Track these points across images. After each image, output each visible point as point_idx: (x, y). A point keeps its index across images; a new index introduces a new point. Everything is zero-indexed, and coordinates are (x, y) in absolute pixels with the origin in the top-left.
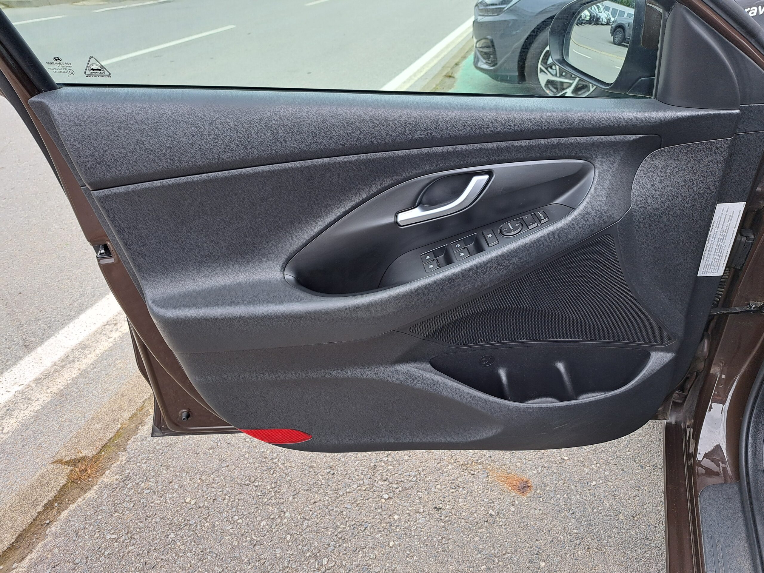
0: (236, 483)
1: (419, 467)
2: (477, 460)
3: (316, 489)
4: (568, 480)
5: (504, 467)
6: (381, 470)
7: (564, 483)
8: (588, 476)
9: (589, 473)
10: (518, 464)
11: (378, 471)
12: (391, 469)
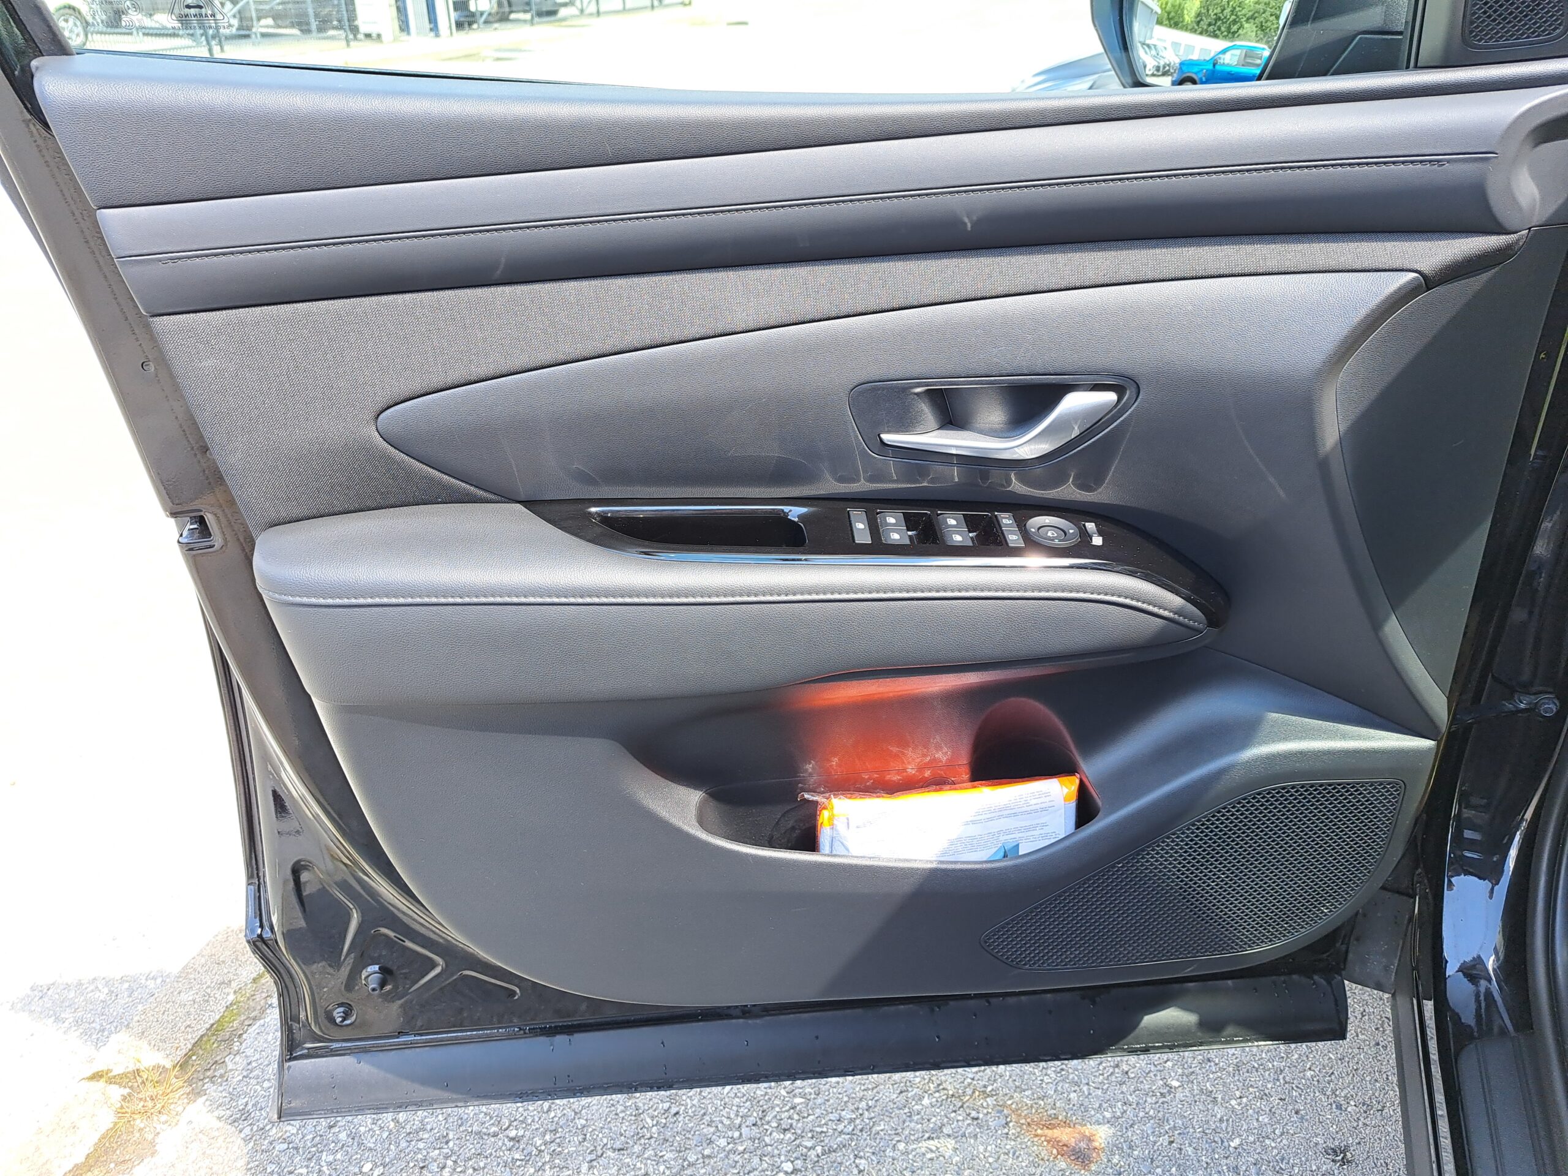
0: (470, 1130)
1: (861, 1100)
2: (985, 1086)
3: (637, 1149)
4: (1180, 1134)
5: (1042, 1103)
6: (778, 1105)
7: (1171, 1142)
8: (1224, 1125)
9: (1225, 1118)
10: (1073, 1095)
11: (773, 1108)
12: (801, 1103)
